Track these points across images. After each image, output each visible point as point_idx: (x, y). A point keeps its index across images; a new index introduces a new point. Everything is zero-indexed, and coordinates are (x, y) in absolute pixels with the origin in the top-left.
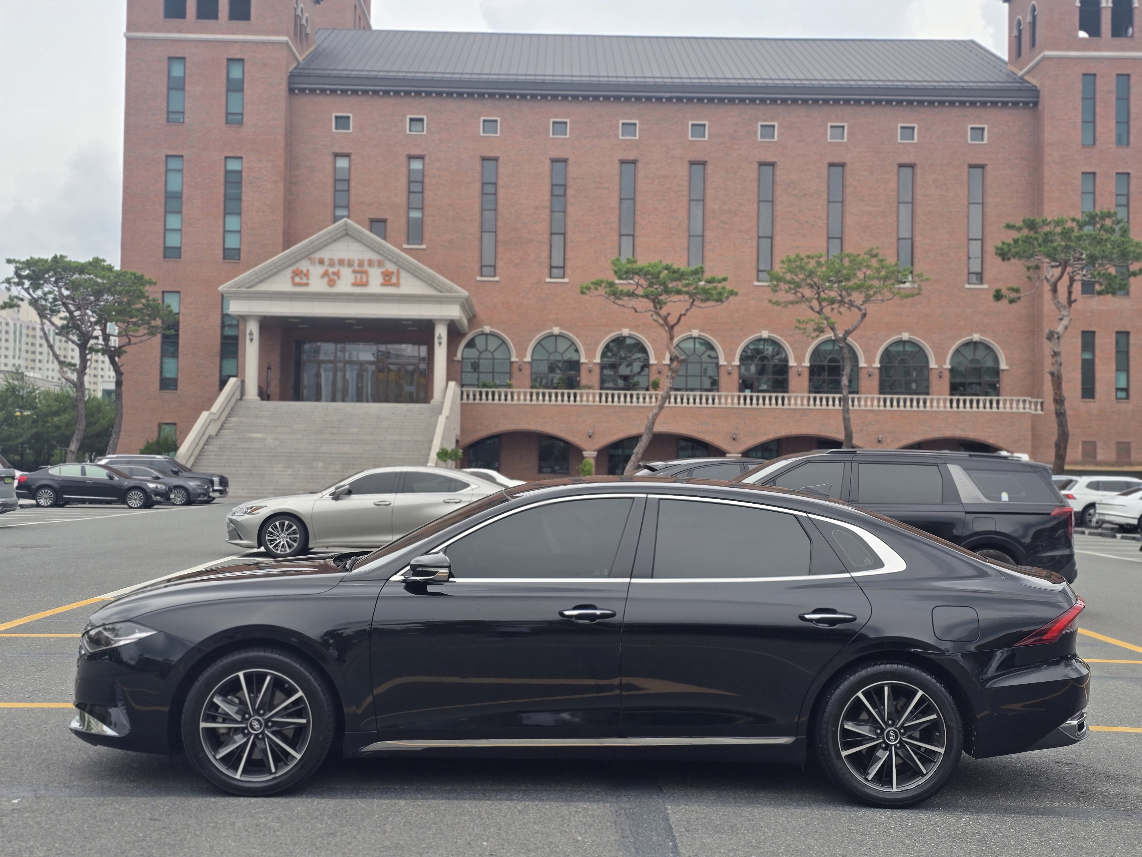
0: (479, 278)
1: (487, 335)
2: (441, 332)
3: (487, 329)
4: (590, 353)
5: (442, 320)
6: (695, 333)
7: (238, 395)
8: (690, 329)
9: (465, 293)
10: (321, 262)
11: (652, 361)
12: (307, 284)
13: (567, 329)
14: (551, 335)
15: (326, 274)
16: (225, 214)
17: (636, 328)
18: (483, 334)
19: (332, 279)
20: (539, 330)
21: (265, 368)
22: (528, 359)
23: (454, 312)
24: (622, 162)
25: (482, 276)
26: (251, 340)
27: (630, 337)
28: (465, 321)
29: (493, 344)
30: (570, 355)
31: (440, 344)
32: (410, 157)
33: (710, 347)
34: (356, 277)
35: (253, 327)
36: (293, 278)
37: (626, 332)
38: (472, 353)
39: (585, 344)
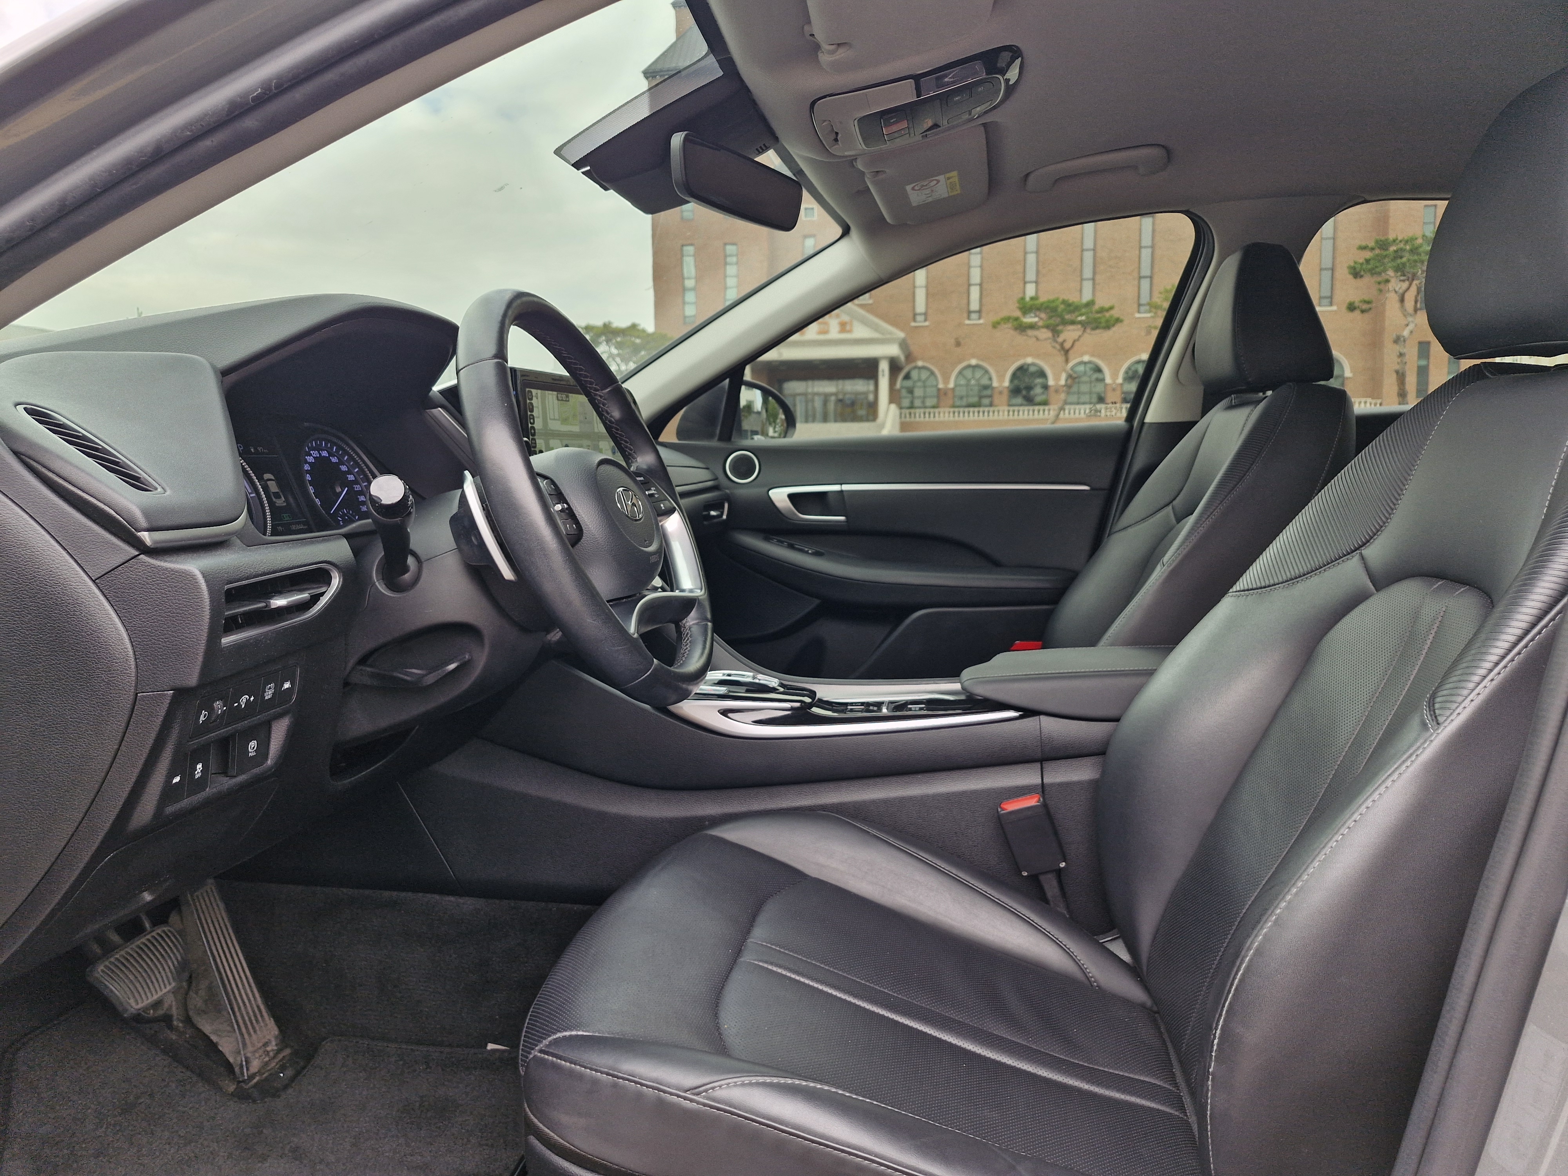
0: (913, 324)
1: (920, 368)
2: (884, 367)
3: (920, 364)
4: (1001, 378)
5: (885, 358)
6: (1086, 358)
8: (1082, 355)
9: (901, 335)
11: (1051, 382)
13: (982, 360)
14: (969, 366)
17: (1038, 356)
18: (916, 367)
20: (960, 362)
22: (951, 385)
23: (894, 350)
25: (915, 322)
27: (1033, 364)
28: (902, 358)
29: (924, 375)
30: (985, 381)
31: (883, 375)
33: (1098, 370)
37: (1029, 360)
38: (908, 383)
39: (997, 372)
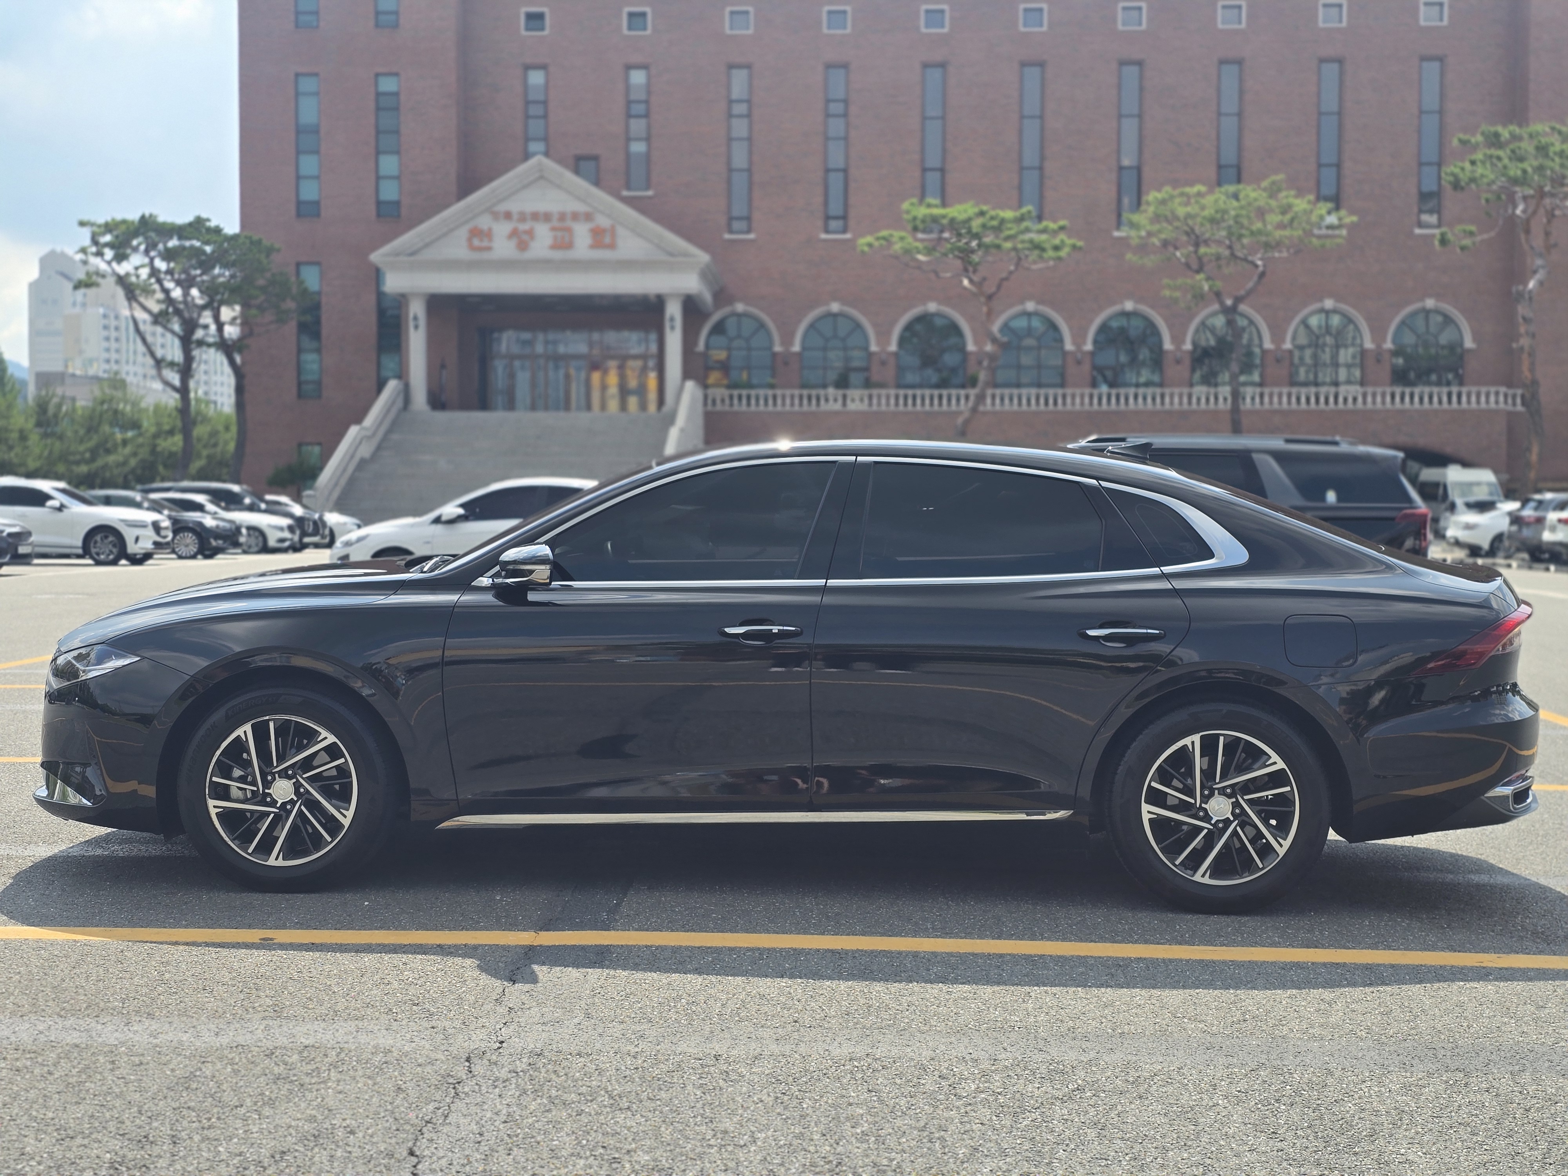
0: (727, 236)
1: (739, 316)
2: (673, 311)
3: (740, 307)
4: (883, 338)
5: (675, 295)
6: (1030, 306)
7: (400, 403)
8: (1022, 301)
9: (705, 257)
10: (508, 216)
11: (970, 346)
12: (489, 249)
13: (850, 306)
14: (829, 315)
15: (514, 233)
16: (378, 153)
17: (944, 301)
18: (734, 314)
19: (522, 240)
20: (811, 309)
21: (435, 367)
22: (796, 348)
23: (691, 284)
24: (926, 66)
25: (731, 231)
26: (416, 327)
27: (939, 315)
28: (708, 297)
29: (747, 328)
30: (855, 342)
31: (673, 328)
32: (629, 67)
33: (1053, 327)
34: (555, 238)
35: (417, 309)
36: (470, 240)
37: (932, 307)
38: (720, 342)
39: (874, 326)
